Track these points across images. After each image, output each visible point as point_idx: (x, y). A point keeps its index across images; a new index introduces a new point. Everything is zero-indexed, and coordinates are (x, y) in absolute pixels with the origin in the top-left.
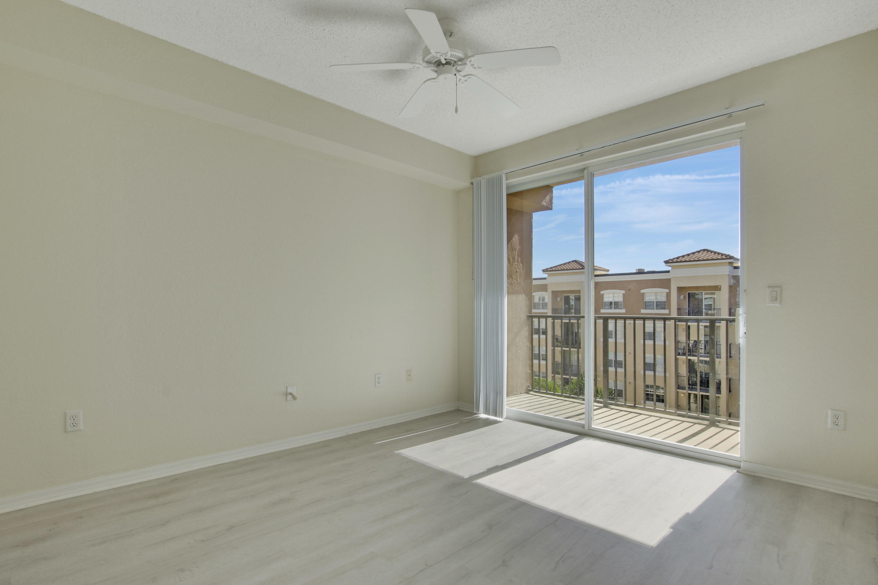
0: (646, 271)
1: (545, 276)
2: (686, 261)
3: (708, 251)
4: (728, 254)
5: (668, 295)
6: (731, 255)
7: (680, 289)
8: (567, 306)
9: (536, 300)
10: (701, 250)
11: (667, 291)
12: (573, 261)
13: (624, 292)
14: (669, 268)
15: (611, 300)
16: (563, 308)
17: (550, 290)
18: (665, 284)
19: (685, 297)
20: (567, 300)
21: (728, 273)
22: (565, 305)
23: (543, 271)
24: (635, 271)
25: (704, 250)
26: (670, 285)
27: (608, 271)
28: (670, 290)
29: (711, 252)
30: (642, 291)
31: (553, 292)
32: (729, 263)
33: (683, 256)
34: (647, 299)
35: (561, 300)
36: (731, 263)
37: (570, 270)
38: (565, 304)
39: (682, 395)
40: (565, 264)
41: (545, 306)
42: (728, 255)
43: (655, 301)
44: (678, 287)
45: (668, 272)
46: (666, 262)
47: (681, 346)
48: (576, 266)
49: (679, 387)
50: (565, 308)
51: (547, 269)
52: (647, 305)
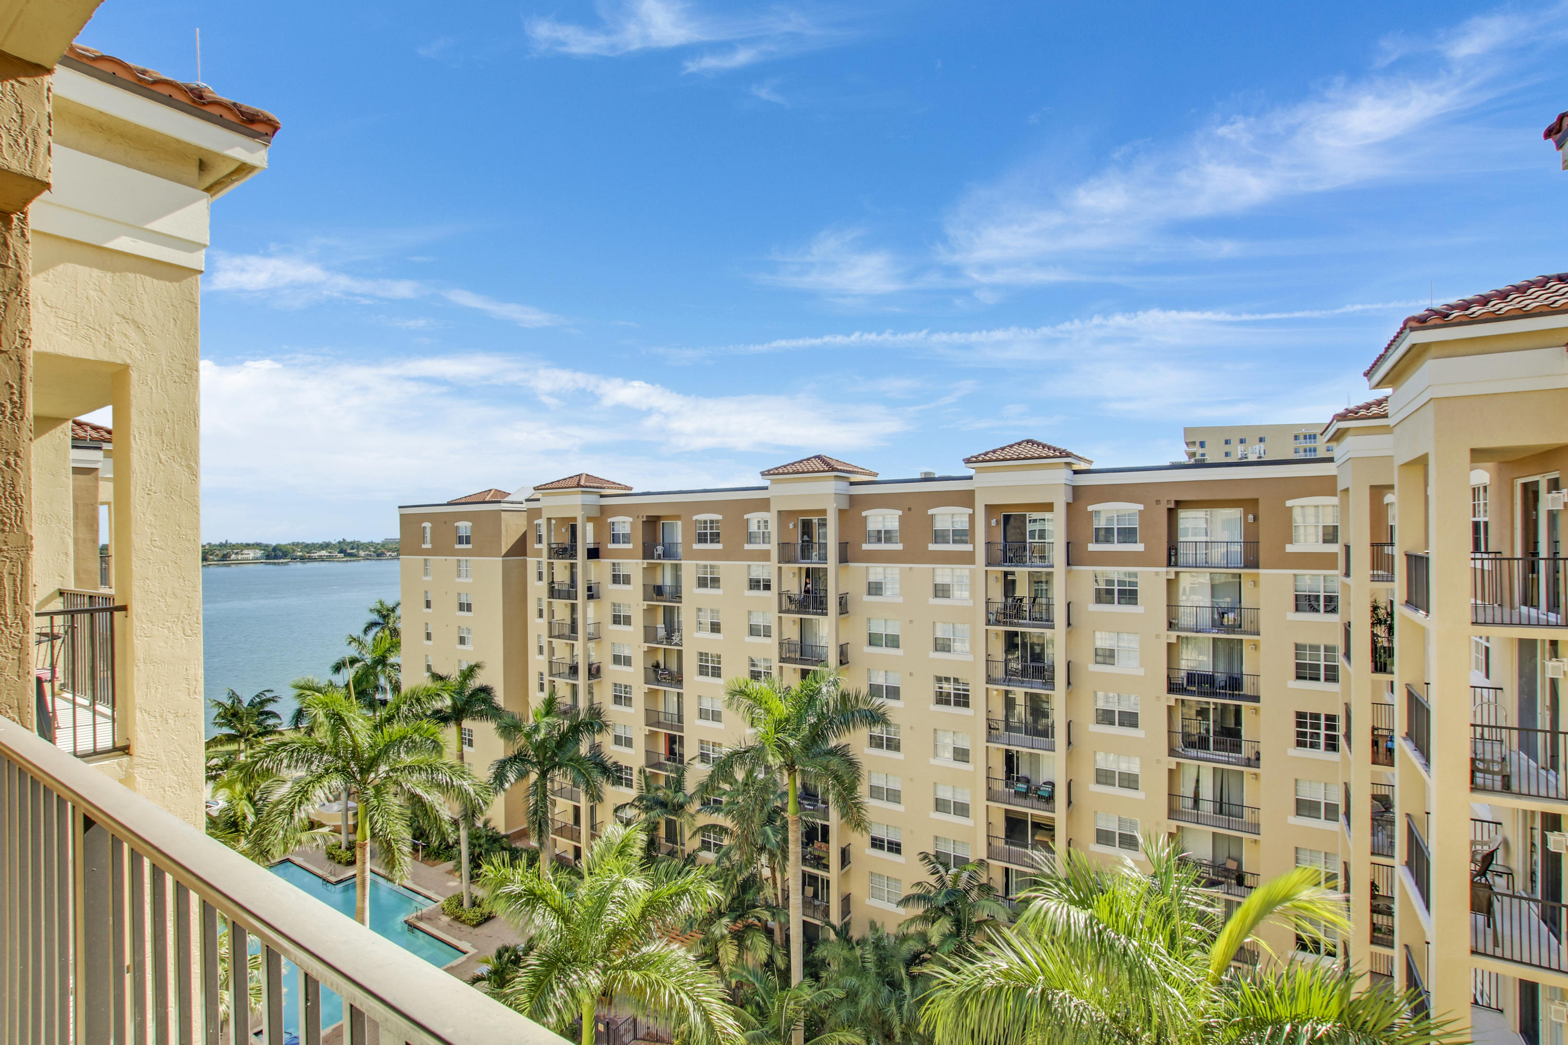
0: (936, 476)
1: (766, 483)
2: (997, 460)
3: (1033, 442)
4: (1063, 448)
5: (972, 518)
6: (1069, 450)
7: (990, 509)
8: (806, 538)
9: (753, 528)
10: (1023, 442)
11: (970, 511)
12: (815, 457)
13: (900, 513)
14: (972, 472)
15: (879, 527)
16: (800, 542)
17: (775, 507)
18: (966, 499)
19: (997, 522)
20: (807, 527)
21: (1064, 482)
22: (802, 537)
23: (763, 474)
24: (919, 477)
25: (1028, 441)
26: (973, 502)
27: (876, 475)
28: (974, 511)
29: (1039, 444)
30: (930, 512)
31: (780, 512)
32: (1066, 463)
33: (994, 451)
34: (939, 525)
35: (795, 526)
36: (1068, 464)
37: (808, 472)
38: (803, 534)
39: (995, 693)
40: (801, 462)
41: (766, 538)
42: (1064, 451)
43: (951, 529)
44: (986, 506)
45: (971, 478)
46: (968, 461)
47: (993, 608)
48: (819, 465)
49: (990, 680)
50: (803, 542)
51: (769, 471)
52: (940, 537)
